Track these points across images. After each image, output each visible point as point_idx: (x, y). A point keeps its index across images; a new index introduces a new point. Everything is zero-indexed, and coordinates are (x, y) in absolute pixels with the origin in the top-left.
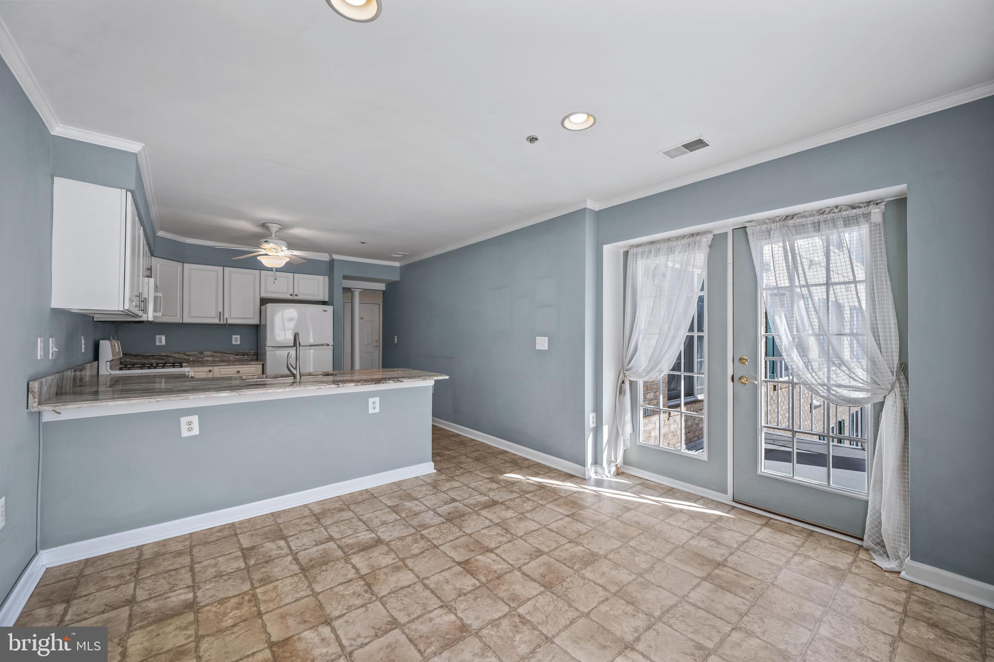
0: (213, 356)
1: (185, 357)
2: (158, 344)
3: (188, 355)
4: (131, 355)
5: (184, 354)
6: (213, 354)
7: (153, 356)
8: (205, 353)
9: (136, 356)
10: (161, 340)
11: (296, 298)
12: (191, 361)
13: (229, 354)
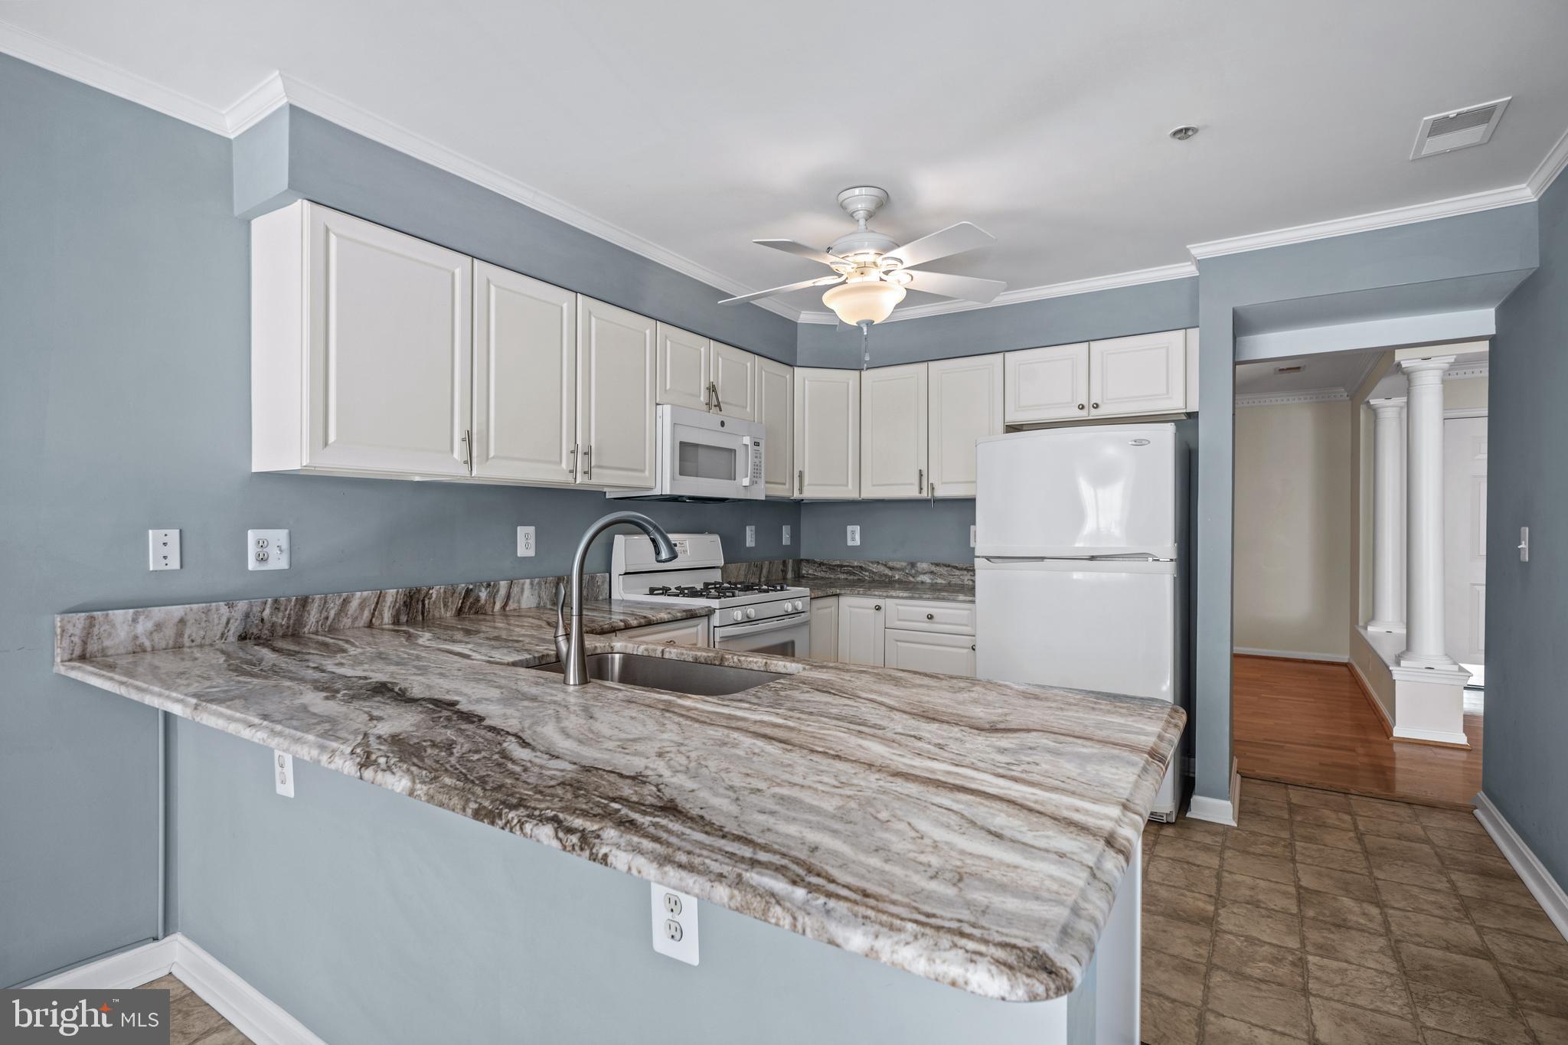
0: (932, 572)
1: (887, 572)
2: (850, 543)
3: (891, 569)
4: (815, 562)
5: (885, 565)
6: (933, 568)
7: (841, 566)
8: (919, 564)
9: (821, 564)
10: (854, 535)
11: (1095, 414)
12: (895, 581)
13: (961, 569)
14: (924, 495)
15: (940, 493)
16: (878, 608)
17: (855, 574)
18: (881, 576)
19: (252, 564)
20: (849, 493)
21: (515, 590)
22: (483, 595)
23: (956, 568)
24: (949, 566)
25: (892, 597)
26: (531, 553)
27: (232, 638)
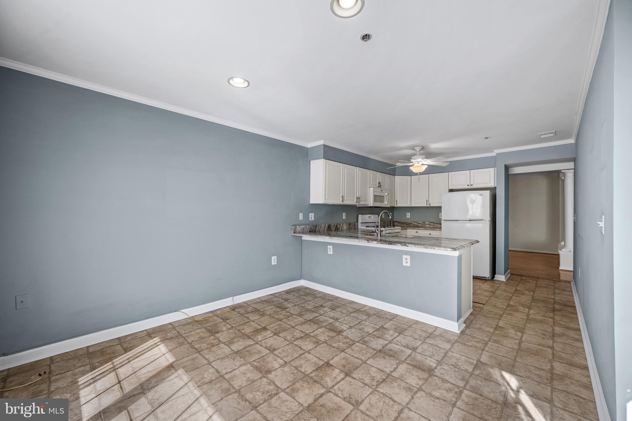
1: (418, 225)
2: (407, 217)
3: (418, 223)
4: (398, 222)
6: (430, 223)
7: (405, 223)
8: (426, 222)
9: (399, 222)
10: (408, 215)
11: (471, 187)
12: (420, 226)
14: (428, 206)
15: (432, 205)
16: (417, 232)
17: (408, 225)
18: (416, 225)
19: (310, 219)
20: (408, 205)
21: (343, 226)
22: (339, 226)
23: (436, 223)
24: (434, 223)
25: (420, 229)
26: (345, 218)
27: (309, 231)
